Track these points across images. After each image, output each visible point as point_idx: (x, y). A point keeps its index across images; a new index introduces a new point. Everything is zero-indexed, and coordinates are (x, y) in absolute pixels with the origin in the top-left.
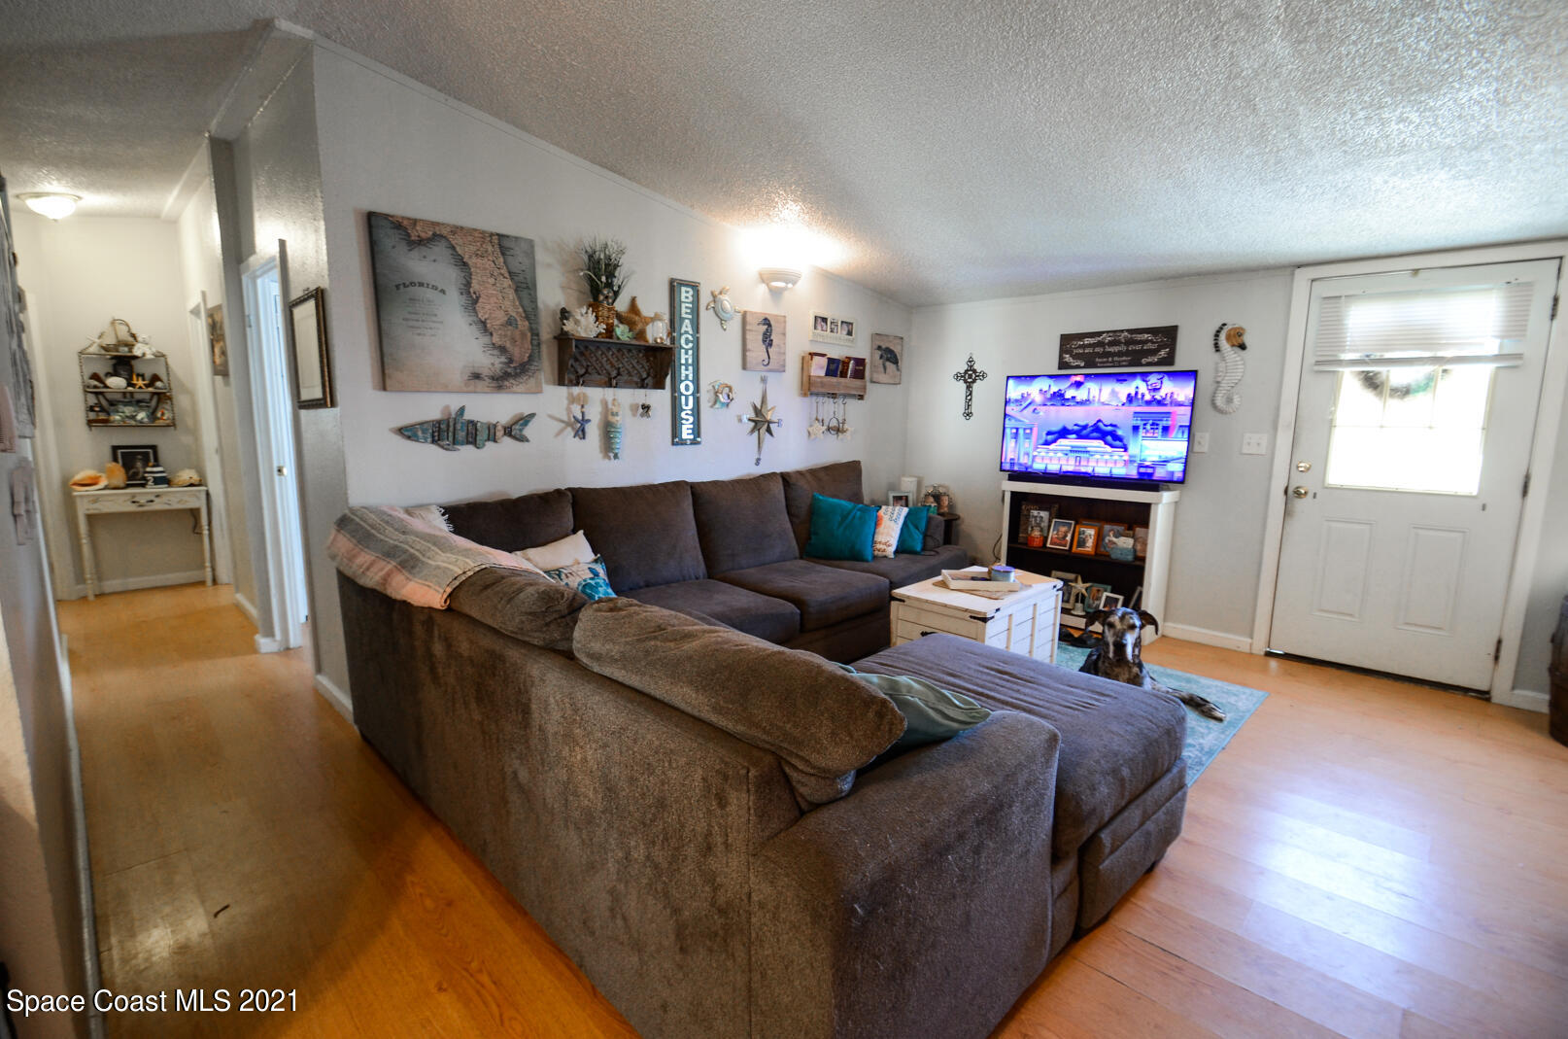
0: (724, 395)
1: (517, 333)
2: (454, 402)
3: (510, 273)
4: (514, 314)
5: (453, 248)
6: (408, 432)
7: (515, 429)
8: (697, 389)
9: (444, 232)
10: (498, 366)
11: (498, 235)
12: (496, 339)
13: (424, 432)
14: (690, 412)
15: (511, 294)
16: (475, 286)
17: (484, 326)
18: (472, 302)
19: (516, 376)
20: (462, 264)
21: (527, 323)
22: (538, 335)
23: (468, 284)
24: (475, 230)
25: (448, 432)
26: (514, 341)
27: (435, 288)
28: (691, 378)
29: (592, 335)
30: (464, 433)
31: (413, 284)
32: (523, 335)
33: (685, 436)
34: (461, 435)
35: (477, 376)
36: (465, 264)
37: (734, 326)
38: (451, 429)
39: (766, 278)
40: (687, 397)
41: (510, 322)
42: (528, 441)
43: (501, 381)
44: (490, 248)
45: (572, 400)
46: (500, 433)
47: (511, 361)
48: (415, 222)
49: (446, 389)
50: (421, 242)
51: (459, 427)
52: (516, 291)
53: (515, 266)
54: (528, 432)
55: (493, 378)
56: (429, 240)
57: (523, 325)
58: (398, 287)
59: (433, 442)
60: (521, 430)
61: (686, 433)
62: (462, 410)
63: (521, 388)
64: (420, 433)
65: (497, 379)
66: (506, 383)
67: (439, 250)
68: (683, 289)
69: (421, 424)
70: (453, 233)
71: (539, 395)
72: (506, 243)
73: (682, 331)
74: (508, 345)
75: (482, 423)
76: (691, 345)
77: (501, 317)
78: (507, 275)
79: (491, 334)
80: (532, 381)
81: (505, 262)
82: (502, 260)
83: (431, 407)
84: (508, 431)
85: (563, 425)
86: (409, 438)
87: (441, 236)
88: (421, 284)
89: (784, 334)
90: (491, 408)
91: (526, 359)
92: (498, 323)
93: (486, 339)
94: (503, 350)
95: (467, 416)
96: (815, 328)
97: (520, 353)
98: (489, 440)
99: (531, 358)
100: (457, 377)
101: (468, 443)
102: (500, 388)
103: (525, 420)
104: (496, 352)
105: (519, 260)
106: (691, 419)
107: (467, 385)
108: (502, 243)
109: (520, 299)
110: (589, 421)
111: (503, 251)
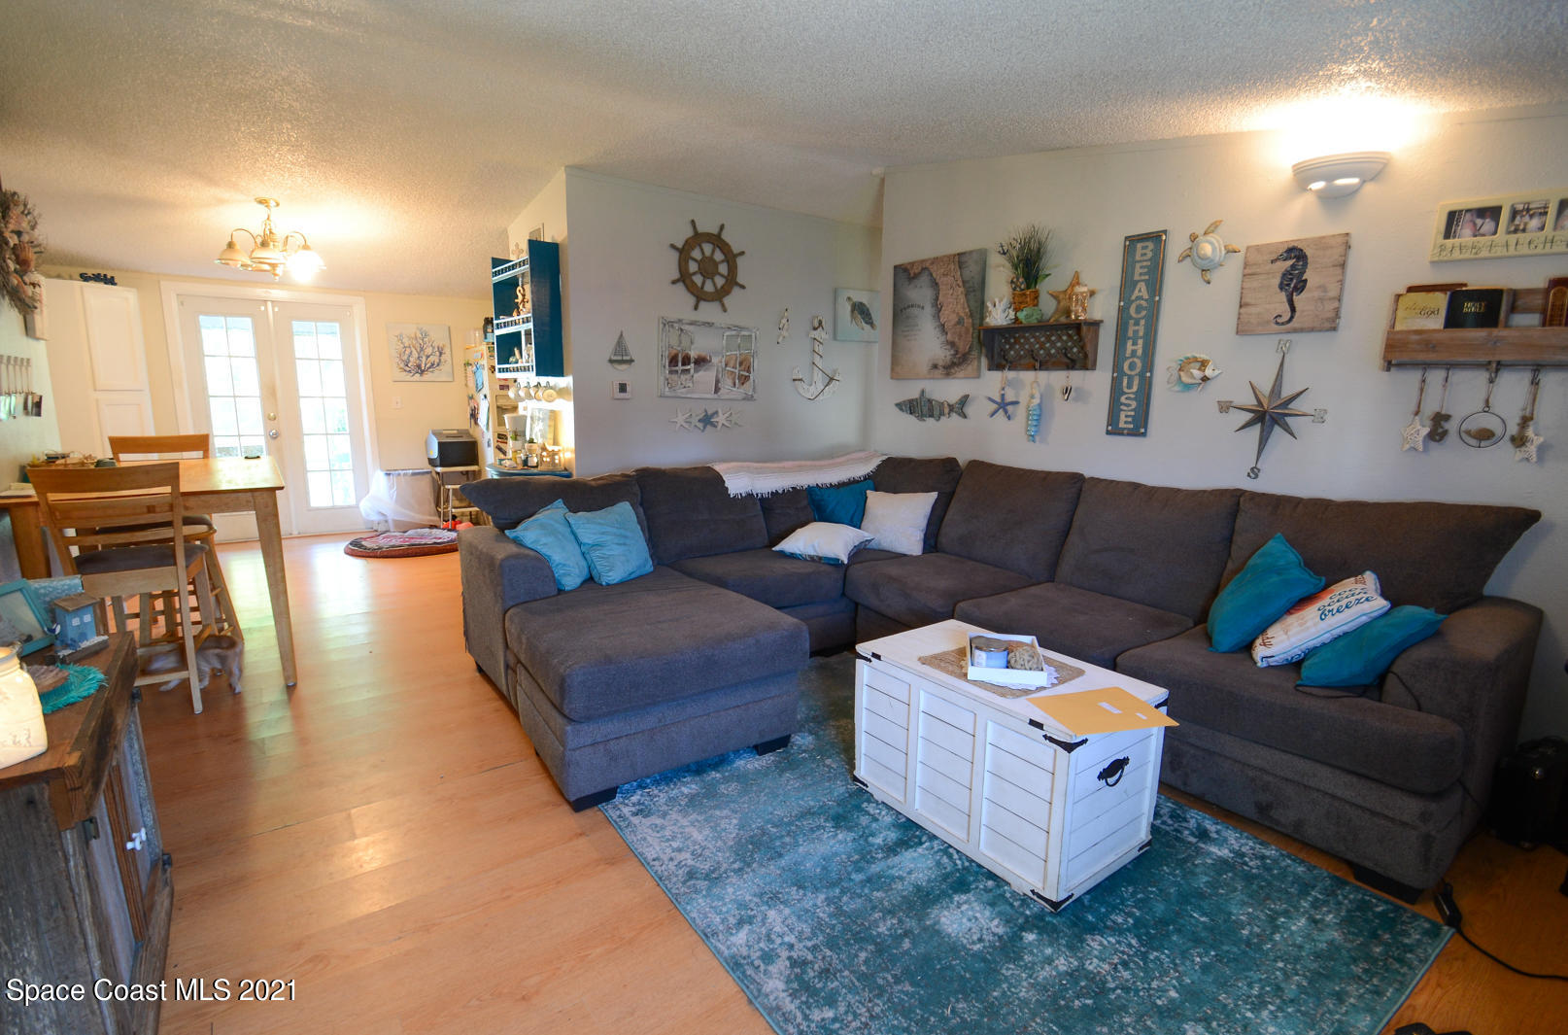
0: (1195, 373)
1: (963, 329)
3: (963, 282)
4: (963, 315)
5: (931, 275)
6: (901, 407)
7: (960, 407)
8: (1149, 363)
9: (928, 265)
10: (949, 358)
11: (958, 254)
12: (949, 337)
13: (908, 406)
14: (1132, 396)
15: (962, 299)
16: (941, 299)
17: (943, 328)
18: (937, 315)
19: (959, 364)
20: (935, 285)
21: (971, 320)
23: (937, 299)
24: (945, 256)
26: (960, 336)
27: (919, 306)
28: (1140, 352)
29: (1005, 322)
31: (909, 307)
32: (967, 330)
33: (1122, 425)
34: (926, 410)
35: (935, 367)
36: (937, 284)
37: (1228, 279)
38: (920, 405)
39: (1303, 175)
40: (1130, 378)
41: (960, 322)
42: (966, 417)
43: (949, 369)
44: (952, 267)
45: (1003, 383)
46: (947, 410)
47: (957, 352)
48: (912, 264)
49: (918, 377)
50: (915, 277)
51: (924, 404)
52: (966, 295)
53: (967, 274)
55: (945, 367)
56: (920, 273)
57: (970, 323)
58: (903, 310)
59: (911, 413)
60: (961, 409)
61: (1123, 421)
63: (962, 374)
64: (906, 408)
65: (947, 369)
66: (953, 371)
67: (925, 279)
68: (1139, 245)
69: (907, 401)
70: (932, 263)
71: (976, 380)
72: (963, 259)
73: (1133, 298)
74: (956, 340)
75: (936, 401)
76: (1144, 313)
77: (954, 318)
78: (961, 284)
79: (947, 333)
80: (972, 369)
81: (961, 275)
82: (959, 274)
83: (911, 391)
84: (953, 409)
86: (901, 410)
87: (925, 269)
88: (912, 306)
89: (1343, 265)
90: (948, 390)
91: (967, 350)
92: (953, 323)
93: (943, 338)
94: (952, 344)
95: (929, 396)
96: (1448, 233)
97: (962, 346)
98: (941, 414)
99: (970, 349)
100: (924, 367)
101: (930, 416)
102: (948, 375)
103: (964, 400)
104: (948, 347)
105: (972, 270)
106: (1134, 404)
107: (929, 372)
108: (960, 259)
109: (968, 301)
110: (1016, 403)
111: (961, 265)
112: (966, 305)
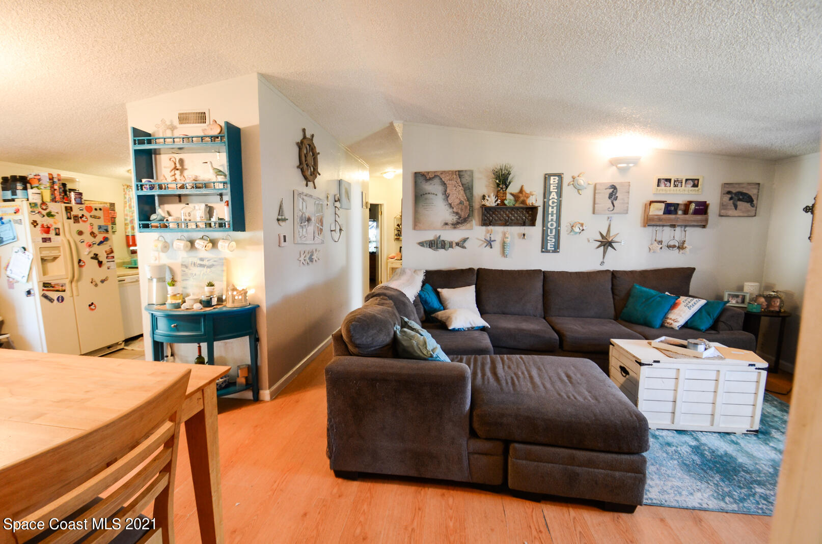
0: (578, 228)
1: (464, 207)
2: (438, 233)
3: (462, 184)
4: (463, 200)
5: (441, 179)
6: (422, 244)
7: (461, 244)
8: (559, 224)
9: (438, 174)
10: (455, 220)
11: (459, 171)
12: (455, 210)
13: (426, 244)
14: (553, 237)
15: (462, 192)
16: (448, 191)
17: (450, 205)
18: (446, 196)
19: (462, 223)
20: (444, 184)
21: (468, 203)
22: (472, 207)
23: (446, 191)
24: (449, 171)
25: (436, 244)
26: (462, 210)
27: (434, 194)
28: (555, 220)
29: (494, 205)
30: (441, 245)
31: (426, 194)
32: (466, 207)
33: (549, 248)
34: (440, 245)
35: (446, 224)
36: (445, 184)
37: (588, 193)
38: (436, 243)
39: (613, 163)
40: (551, 230)
41: (461, 203)
42: (465, 248)
43: (455, 225)
44: (455, 177)
45: (488, 232)
46: (454, 245)
47: (460, 217)
48: (428, 173)
49: (435, 229)
50: (430, 179)
51: (438, 242)
52: (464, 191)
53: (464, 181)
54: (466, 245)
55: (452, 224)
56: (433, 178)
57: (466, 203)
58: (421, 195)
59: (430, 247)
60: (463, 244)
61: (550, 246)
62: (440, 236)
63: (464, 228)
64: (425, 245)
65: (454, 225)
66: (458, 226)
67: (437, 181)
68: (552, 178)
69: (425, 241)
70: (441, 174)
71: (472, 231)
72: (461, 174)
73: (550, 198)
74: (459, 212)
75: (447, 241)
76: (556, 204)
77: (457, 201)
79: (453, 208)
80: (468, 225)
81: (460, 181)
82: (459, 180)
83: (430, 236)
84: (457, 244)
85: (483, 242)
86: (421, 246)
87: (437, 176)
88: (429, 193)
89: (629, 192)
90: (454, 235)
91: (466, 216)
92: (456, 203)
93: (451, 210)
94: (457, 213)
95: (442, 238)
96: (658, 186)
97: (464, 214)
98: (450, 247)
99: (469, 216)
100: (438, 224)
101: (442, 248)
102: (455, 228)
103: (465, 240)
104: (455, 214)
105: (466, 179)
106: (554, 240)
107: (442, 227)
108: (460, 174)
109: (465, 194)
110: (495, 241)
111: (460, 176)
112: (464, 195)
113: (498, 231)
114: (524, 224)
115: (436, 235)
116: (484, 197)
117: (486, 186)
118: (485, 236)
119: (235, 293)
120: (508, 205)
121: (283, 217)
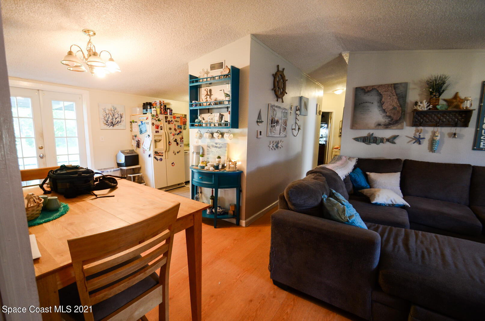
1: (396, 111)
2: (371, 132)
3: (397, 94)
4: (396, 106)
5: (378, 91)
6: (357, 139)
7: (392, 140)
9: (376, 88)
10: (387, 121)
11: (394, 84)
12: (388, 114)
13: (361, 139)
15: (396, 100)
16: (383, 100)
17: (384, 111)
18: (382, 104)
19: (393, 124)
20: (380, 95)
21: (401, 108)
22: (404, 111)
23: (381, 100)
24: (386, 85)
25: (368, 140)
26: (394, 114)
27: (370, 103)
29: (426, 109)
30: (373, 140)
31: (364, 103)
32: (398, 112)
34: (372, 140)
35: (379, 125)
36: (381, 94)
38: (369, 139)
41: (394, 108)
42: (395, 143)
43: (387, 126)
44: (390, 88)
45: (417, 131)
46: (385, 141)
47: (392, 120)
48: (367, 87)
49: (369, 128)
50: (368, 92)
51: (371, 138)
52: (398, 99)
53: (398, 91)
54: (396, 141)
55: (385, 125)
56: (371, 91)
57: (399, 109)
58: (360, 104)
59: (363, 142)
60: (393, 140)
62: (373, 134)
63: (394, 128)
64: (359, 140)
65: (386, 126)
66: (390, 126)
67: (374, 93)
69: (360, 137)
70: (378, 87)
71: (403, 130)
72: (396, 86)
74: (392, 115)
75: (379, 137)
77: (391, 107)
78: (395, 95)
79: (386, 113)
80: (399, 126)
81: (395, 92)
82: (394, 91)
83: (364, 133)
84: (388, 140)
85: (411, 139)
86: (356, 141)
87: (375, 89)
88: (366, 102)
90: (385, 134)
91: (398, 119)
92: (389, 109)
93: (384, 114)
94: (390, 117)
95: (374, 135)
97: (395, 118)
98: (381, 142)
99: (400, 119)
100: (373, 126)
101: (374, 143)
103: (395, 137)
104: (387, 118)
105: (401, 90)
107: (376, 127)
108: (395, 86)
109: (399, 101)
110: (424, 138)
111: (395, 88)
112: (398, 103)
113: (427, 132)
114: (456, 125)
115: (369, 133)
116: (416, 103)
117: (419, 95)
118: (415, 134)
119: (230, 163)
120: (439, 109)
121: (261, 120)
